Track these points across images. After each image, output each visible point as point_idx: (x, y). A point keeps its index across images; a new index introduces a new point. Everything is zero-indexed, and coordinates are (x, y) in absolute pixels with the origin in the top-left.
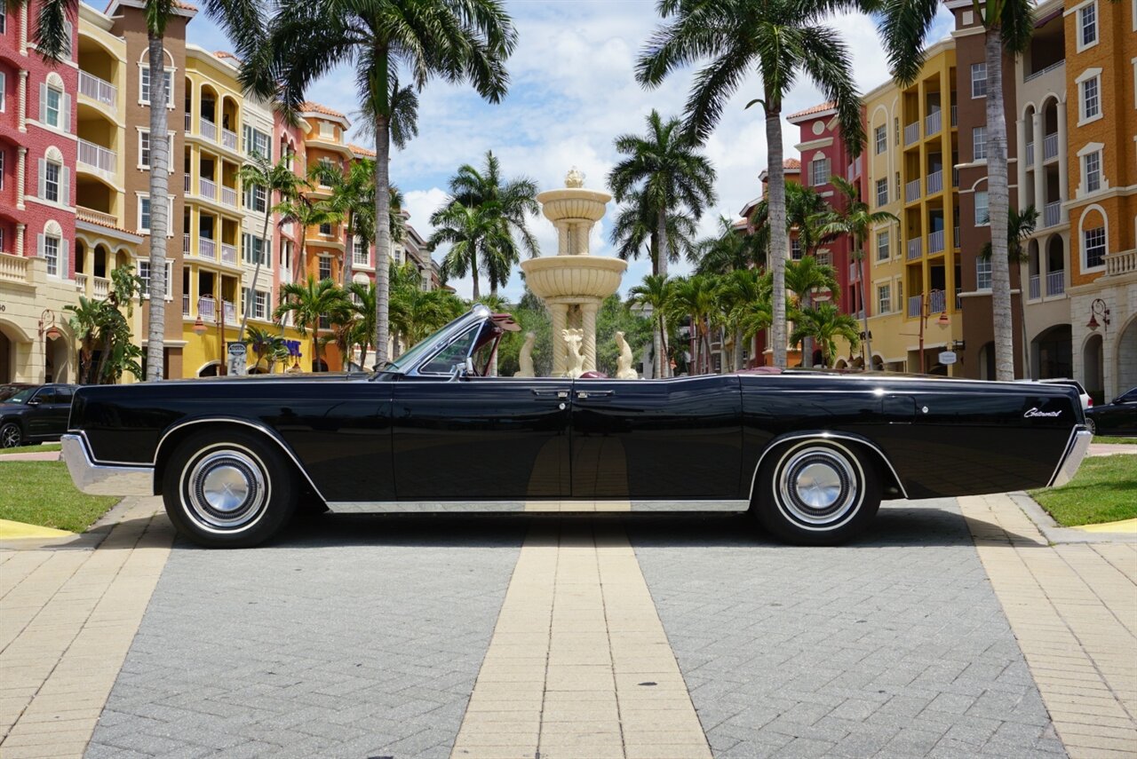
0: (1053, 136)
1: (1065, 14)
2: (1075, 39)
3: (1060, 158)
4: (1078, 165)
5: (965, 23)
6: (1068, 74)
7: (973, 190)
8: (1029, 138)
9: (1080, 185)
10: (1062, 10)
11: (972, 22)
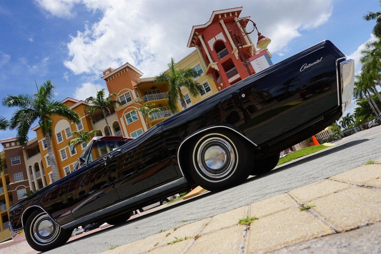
0: (38, 172)
1: (38, 142)
2: (42, 147)
3: (42, 177)
4: (49, 177)
5: (12, 146)
6: (42, 156)
7: (16, 190)
8: (31, 173)
9: (50, 182)
10: (37, 141)
11: (14, 145)
